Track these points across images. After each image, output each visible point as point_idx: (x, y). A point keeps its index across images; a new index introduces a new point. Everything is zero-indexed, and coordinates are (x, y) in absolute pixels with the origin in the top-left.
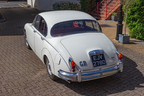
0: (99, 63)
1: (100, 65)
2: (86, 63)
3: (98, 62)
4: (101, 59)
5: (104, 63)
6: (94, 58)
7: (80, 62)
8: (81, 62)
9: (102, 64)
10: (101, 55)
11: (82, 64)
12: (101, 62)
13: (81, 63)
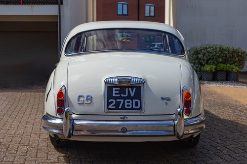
0: (124, 103)
2: (91, 99)
3: (122, 101)
4: (132, 95)
6: (114, 92)
10: (134, 89)
12: (128, 102)
13: (81, 99)
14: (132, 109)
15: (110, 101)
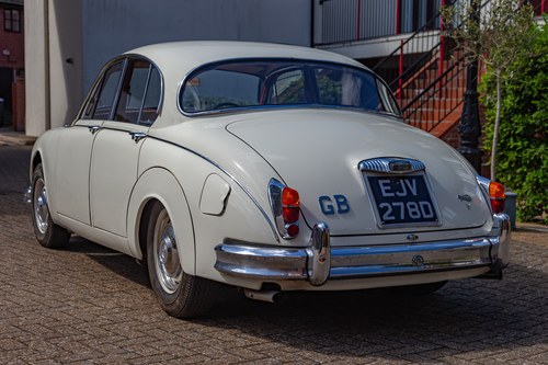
0: (406, 210)
1: (408, 220)
2: (345, 202)
3: (402, 204)
4: (415, 194)
5: (428, 212)
6: (383, 189)
7: (322, 199)
8: (327, 198)
9: (419, 216)
10: (414, 181)
11: (330, 207)
12: (412, 207)
13: (326, 203)
14: (422, 219)
15: (382, 206)
